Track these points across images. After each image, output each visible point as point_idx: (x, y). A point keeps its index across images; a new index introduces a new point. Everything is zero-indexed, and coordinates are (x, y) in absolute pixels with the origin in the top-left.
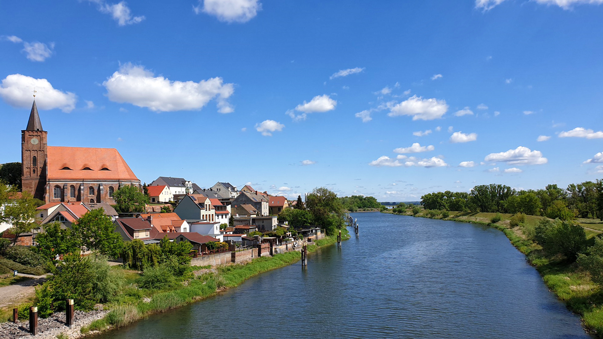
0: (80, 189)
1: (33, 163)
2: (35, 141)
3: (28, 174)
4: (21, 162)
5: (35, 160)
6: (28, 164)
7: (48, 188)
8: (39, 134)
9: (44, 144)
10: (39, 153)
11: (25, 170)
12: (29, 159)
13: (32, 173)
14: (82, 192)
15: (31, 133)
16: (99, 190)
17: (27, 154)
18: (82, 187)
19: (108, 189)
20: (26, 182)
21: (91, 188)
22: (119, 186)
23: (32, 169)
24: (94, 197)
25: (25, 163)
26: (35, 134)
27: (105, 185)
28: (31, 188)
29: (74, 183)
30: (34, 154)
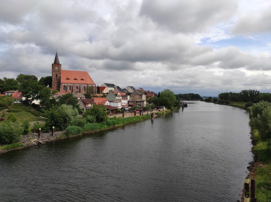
0: (73, 87)
1: (56, 77)
2: (56, 68)
3: (54, 81)
4: (52, 76)
5: (57, 75)
6: (54, 78)
7: (61, 86)
8: (58, 65)
9: (60, 69)
10: (58, 73)
11: (53, 79)
12: (54, 75)
13: (56, 80)
14: (74, 88)
15: (55, 65)
16: (80, 88)
17: (54, 73)
18: (74, 87)
19: (83, 88)
20: (54, 84)
21: (77, 87)
22: (88, 86)
23: (56, 79)
24: (78, 90)
25: (53, 76)
26: (57, 65)
27: (82, 86)
28: (55, 86)
29: (70, 85)
30: (56, 73)
